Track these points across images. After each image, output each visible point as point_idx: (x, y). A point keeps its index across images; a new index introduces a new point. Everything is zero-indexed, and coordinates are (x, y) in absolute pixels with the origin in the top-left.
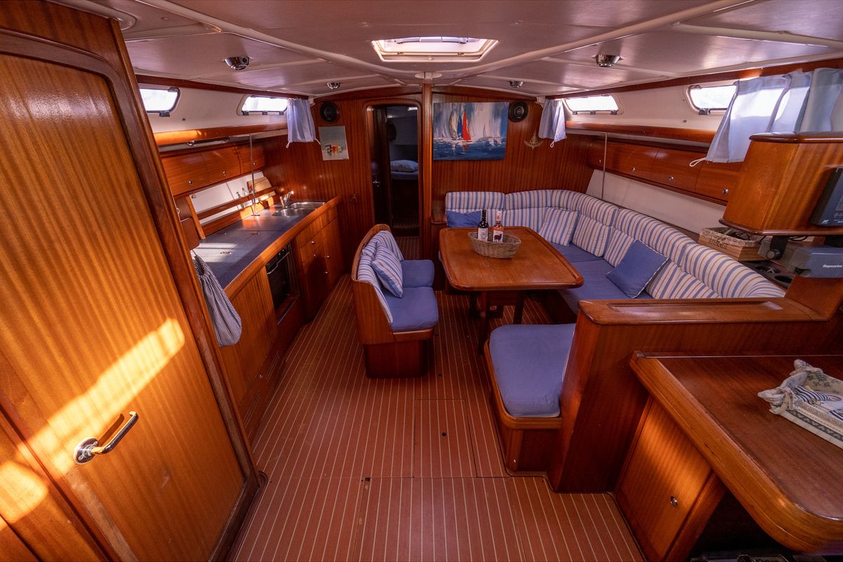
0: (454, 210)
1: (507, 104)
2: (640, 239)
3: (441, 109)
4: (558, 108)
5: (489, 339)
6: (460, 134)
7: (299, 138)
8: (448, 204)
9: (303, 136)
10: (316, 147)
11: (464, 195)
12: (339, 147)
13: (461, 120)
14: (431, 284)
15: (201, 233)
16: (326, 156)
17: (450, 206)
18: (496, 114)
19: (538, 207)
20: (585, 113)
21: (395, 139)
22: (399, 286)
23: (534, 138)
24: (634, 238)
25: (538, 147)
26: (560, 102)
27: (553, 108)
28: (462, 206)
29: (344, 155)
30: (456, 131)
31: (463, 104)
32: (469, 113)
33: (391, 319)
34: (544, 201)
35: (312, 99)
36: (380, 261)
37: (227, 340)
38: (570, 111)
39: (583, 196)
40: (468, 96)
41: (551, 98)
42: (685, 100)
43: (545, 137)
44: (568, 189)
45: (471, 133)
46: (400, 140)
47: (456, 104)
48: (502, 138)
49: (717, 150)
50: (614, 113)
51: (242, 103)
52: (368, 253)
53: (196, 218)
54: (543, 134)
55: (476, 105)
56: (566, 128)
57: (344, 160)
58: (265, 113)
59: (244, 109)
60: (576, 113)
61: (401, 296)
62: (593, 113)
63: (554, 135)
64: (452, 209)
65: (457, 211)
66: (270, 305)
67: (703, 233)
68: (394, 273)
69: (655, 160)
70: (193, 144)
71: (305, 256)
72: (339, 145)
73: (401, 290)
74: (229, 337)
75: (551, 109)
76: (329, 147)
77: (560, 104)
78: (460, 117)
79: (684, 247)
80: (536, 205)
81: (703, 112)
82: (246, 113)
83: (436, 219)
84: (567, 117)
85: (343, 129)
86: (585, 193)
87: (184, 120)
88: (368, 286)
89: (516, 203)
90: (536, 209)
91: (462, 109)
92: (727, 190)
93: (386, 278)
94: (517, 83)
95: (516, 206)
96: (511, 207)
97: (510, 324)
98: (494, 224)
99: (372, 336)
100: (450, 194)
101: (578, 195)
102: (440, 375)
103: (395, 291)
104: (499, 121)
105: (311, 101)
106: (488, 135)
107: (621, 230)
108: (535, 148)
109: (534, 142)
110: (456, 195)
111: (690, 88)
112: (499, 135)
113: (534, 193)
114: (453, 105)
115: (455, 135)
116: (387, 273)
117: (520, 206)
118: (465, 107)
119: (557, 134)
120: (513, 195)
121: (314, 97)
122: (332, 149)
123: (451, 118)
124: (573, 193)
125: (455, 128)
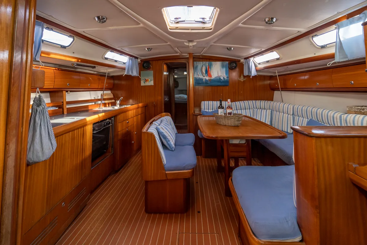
0: (205, 110)
1: (227, 62)
2: (311, 118)
3: (197, 64)
4: (251, 62)
5: (232, 176)
6: (207, 75)
7: (130, 73)
8: (203, 107)
9: (132, 72)
10: (138, 79)
11: (211, 102)
12: (149, 80)
13: (207, 69)
14: (193, 144)
15: (65, 111)
16: (142, 84)
17: (203, 108)
18: (223, 66)
19: (250, 109)
20: (264, 63)
21: (178, 87)
22: (172, 143)
23: (242, 76)
24: (308, 119)
25: (244, 81)
26: (252, 59)
27: (249, 62)
28: (210, 108)
29: (152, 83)
30: (205, 73)
31: (207, 63)
32: (210, 66)
33: (165, 161)
34: (252, 105)
35: (140, 60)
36: (162, 126)
37: (37, 156)
38: (256, 63)
39: (272, 102)
40: (210, 59)
41: (247, 58)
42: (312, 44)
43: (247, 74)
44: (263, 100)
45: (212, 74)
46: (180, 88)
47: (204, 62)
48: (227, 76)
49: (339, 55)
50: (278, 59)
51: (105, 53)
52: (156, 124)
53: (65, 103)
54: (246, 73)
55: (213, 63)
56: (256, 70)
57: (151, 86)
58: (116, 61)
59: (106, 56)
60: (259, 64)
61: (173, 150)
62: (268, 62)
63: (251, 73)
64: (204, 109)
65: (207, 111)
66: (88, 151)
67: (349, 109)
68: (170, 135)
69: (305, 80)
70: (75, 65)
71: (121, 128)
72: (149, 79)
73: (174, 146)
74: (40, 154)
75: (248, 64)
76: (145, 80)
77: (251, 60)
78: (206, 67)
79: (340, 117)
80: (248, 108)
81: (323, 47)
82: (106, 59)
83: (196, 113)
84: (256, 66)
85: (152, 72)
86: (272, 100)
87: (74, 53)
88: (152, 135)
89: (237, 107)
90: (249, 110)
91: (207, 64)
92: (352, 82)
93: (165, 137)
94: (230, 48)
95: (238, 109)
96: (235, 109)
97: (245, 165)
98: (227, 106)
99: (151, 174)
100: (203, 102)
101: (269, 102)
102: (199, 212)
103: (170, 146)
104: (224, 69)
105: (139, 60)
106: (220, 75)
107: (298, 116)
108: (243, 81)
109: (242, 79)
110: (206, 102)
111: (313, 37)
112: (225, 75)
113: (246, 102)
114: (203, 63)
115: (204, 75)
116: (165, 134)
117: (240, 108)
118: (208, 63)
119: (252, 73)
120: (235, 103)
121: (141, 58)
122: (146, 81)
123: (202, 68)
124: (266, 101)
125: (204, 72)
